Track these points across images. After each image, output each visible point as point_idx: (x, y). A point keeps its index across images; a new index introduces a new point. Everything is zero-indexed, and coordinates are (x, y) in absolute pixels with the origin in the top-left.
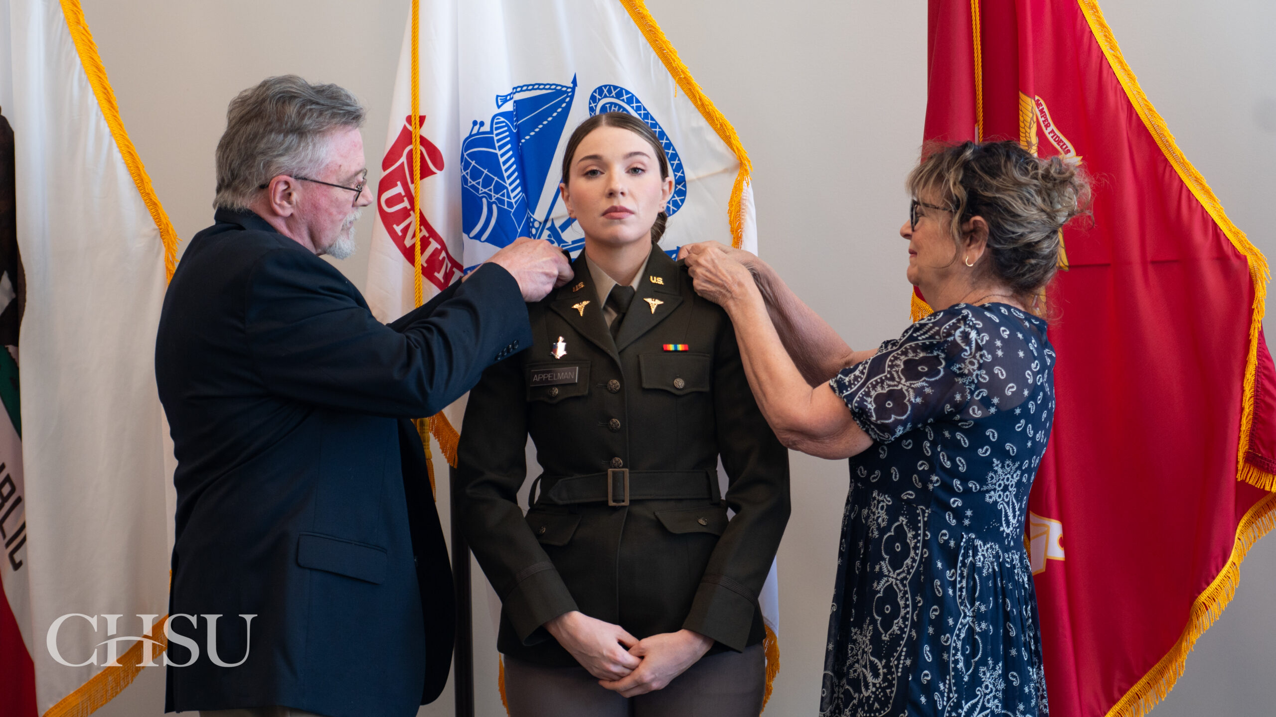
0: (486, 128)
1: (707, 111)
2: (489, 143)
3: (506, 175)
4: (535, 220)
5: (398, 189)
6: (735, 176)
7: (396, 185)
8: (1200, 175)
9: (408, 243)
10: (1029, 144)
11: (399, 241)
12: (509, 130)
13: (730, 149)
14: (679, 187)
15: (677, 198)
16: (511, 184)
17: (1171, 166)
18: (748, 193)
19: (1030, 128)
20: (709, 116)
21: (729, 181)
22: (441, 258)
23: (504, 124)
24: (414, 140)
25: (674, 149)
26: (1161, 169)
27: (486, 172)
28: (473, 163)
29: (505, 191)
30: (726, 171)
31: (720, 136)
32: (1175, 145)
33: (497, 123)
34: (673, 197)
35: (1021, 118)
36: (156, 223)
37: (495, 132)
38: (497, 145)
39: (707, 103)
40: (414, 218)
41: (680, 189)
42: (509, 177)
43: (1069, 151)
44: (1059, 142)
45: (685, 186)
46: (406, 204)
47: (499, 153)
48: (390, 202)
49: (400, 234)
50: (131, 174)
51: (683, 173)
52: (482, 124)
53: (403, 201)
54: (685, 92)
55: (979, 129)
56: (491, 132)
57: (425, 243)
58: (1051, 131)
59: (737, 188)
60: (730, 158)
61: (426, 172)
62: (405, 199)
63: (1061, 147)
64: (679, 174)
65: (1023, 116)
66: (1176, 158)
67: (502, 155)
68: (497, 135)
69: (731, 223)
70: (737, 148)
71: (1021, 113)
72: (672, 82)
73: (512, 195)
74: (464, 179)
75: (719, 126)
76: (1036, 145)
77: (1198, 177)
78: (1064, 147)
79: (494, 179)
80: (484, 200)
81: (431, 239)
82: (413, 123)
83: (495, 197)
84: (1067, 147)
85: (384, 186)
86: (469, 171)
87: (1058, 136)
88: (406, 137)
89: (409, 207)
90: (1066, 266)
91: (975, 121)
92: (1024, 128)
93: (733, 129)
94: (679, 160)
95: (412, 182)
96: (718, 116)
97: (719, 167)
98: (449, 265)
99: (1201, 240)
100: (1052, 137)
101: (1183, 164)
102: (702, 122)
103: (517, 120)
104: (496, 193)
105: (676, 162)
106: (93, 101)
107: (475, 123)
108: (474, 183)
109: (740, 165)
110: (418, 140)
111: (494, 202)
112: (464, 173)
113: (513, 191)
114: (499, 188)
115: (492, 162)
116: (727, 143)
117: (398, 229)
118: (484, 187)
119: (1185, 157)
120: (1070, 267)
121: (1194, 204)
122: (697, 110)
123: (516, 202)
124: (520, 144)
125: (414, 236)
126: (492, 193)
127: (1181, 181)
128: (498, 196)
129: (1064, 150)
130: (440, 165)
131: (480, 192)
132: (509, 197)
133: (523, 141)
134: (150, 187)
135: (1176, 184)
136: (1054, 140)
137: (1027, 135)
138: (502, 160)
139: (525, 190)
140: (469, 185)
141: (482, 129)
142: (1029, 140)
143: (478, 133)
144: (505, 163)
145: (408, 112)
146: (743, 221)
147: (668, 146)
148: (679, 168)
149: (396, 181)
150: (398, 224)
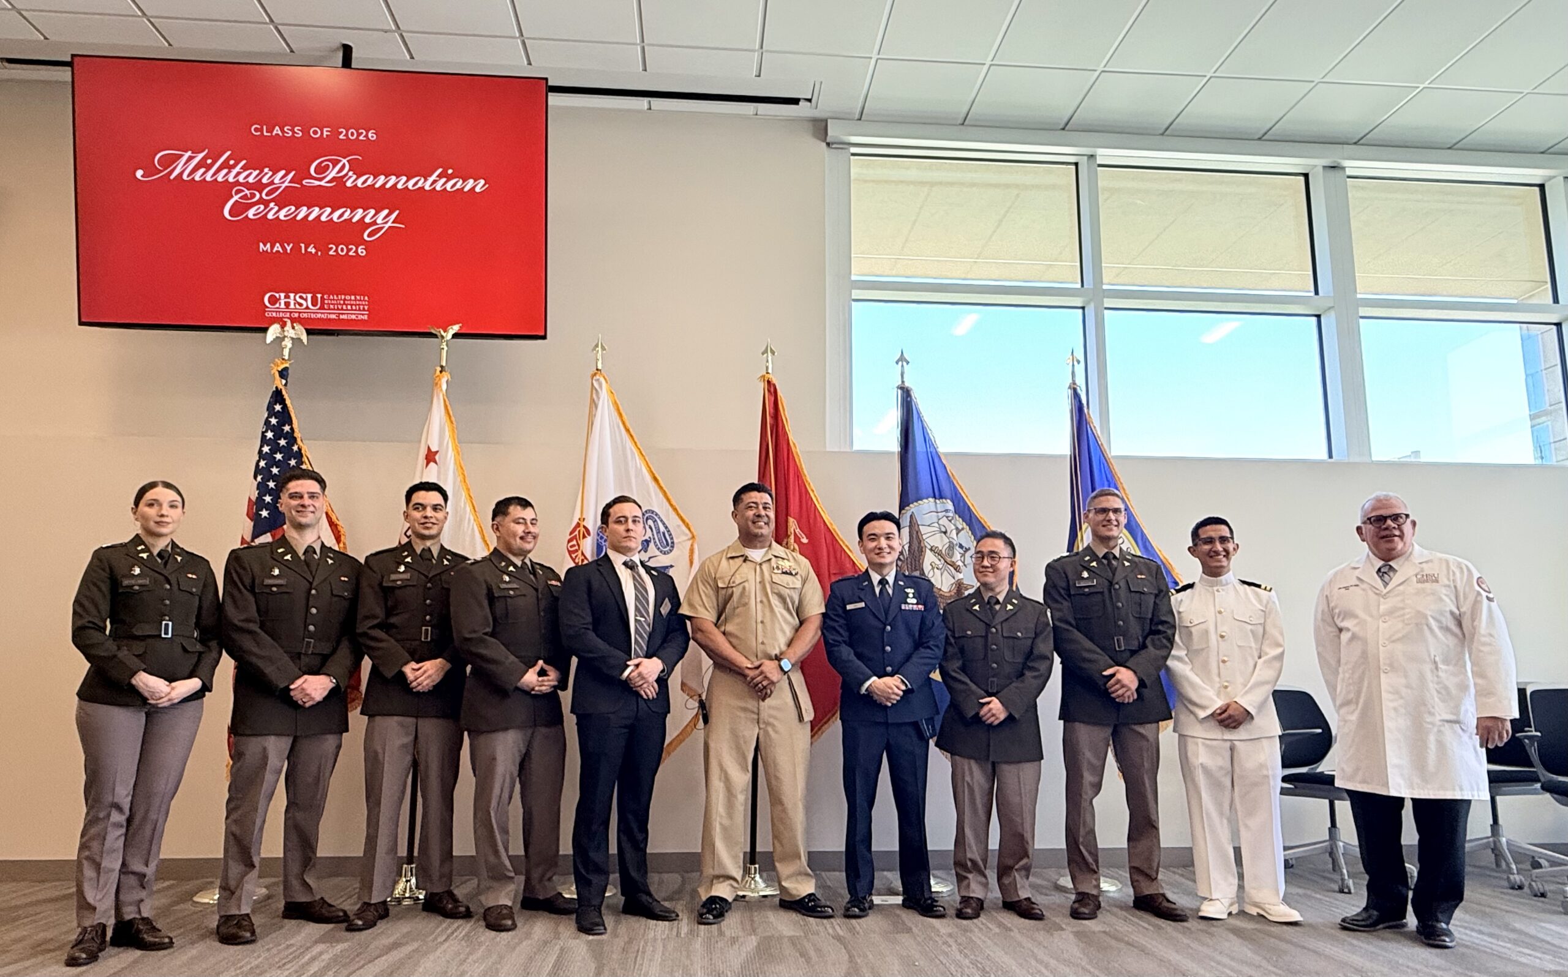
1: (683, 519)
5: (574, 542)
9: (577, 561)
11: (574, 560)
13: (690, 532)
18: (696, 546)
20: (683, 521)
21: (690, 542)
30: (688, 539)
31: (687, 528)
40: (580, 552)
43: (803, 538)
44: (800, 534)
46: (577, 547)
48: (571, 547)
53: (575, 546)
58: (798, 531)
59: (692, 545)
60: (690, 535)
61: (584, 537)
63: (801, 536)
70: (692, 532)
72: (671, 509)
82: (580, 519)
84: (803, 536)
85: (569, 541)
88: (578, 525)
95: (580, 540)
96: (686, 520)
97: (686, 538)
100: (798, 533)
102: (681, 523)
106: (468, 509)
109: (693, 537)
116: (689, 530)
117: (574, 556)
122: (679, 518)
130: (589, 534)
145: (579, 516)
146: (694, 556)
147: (669, 531)
148: (672, 538)
149: (574, 540)
150: (574, 554)
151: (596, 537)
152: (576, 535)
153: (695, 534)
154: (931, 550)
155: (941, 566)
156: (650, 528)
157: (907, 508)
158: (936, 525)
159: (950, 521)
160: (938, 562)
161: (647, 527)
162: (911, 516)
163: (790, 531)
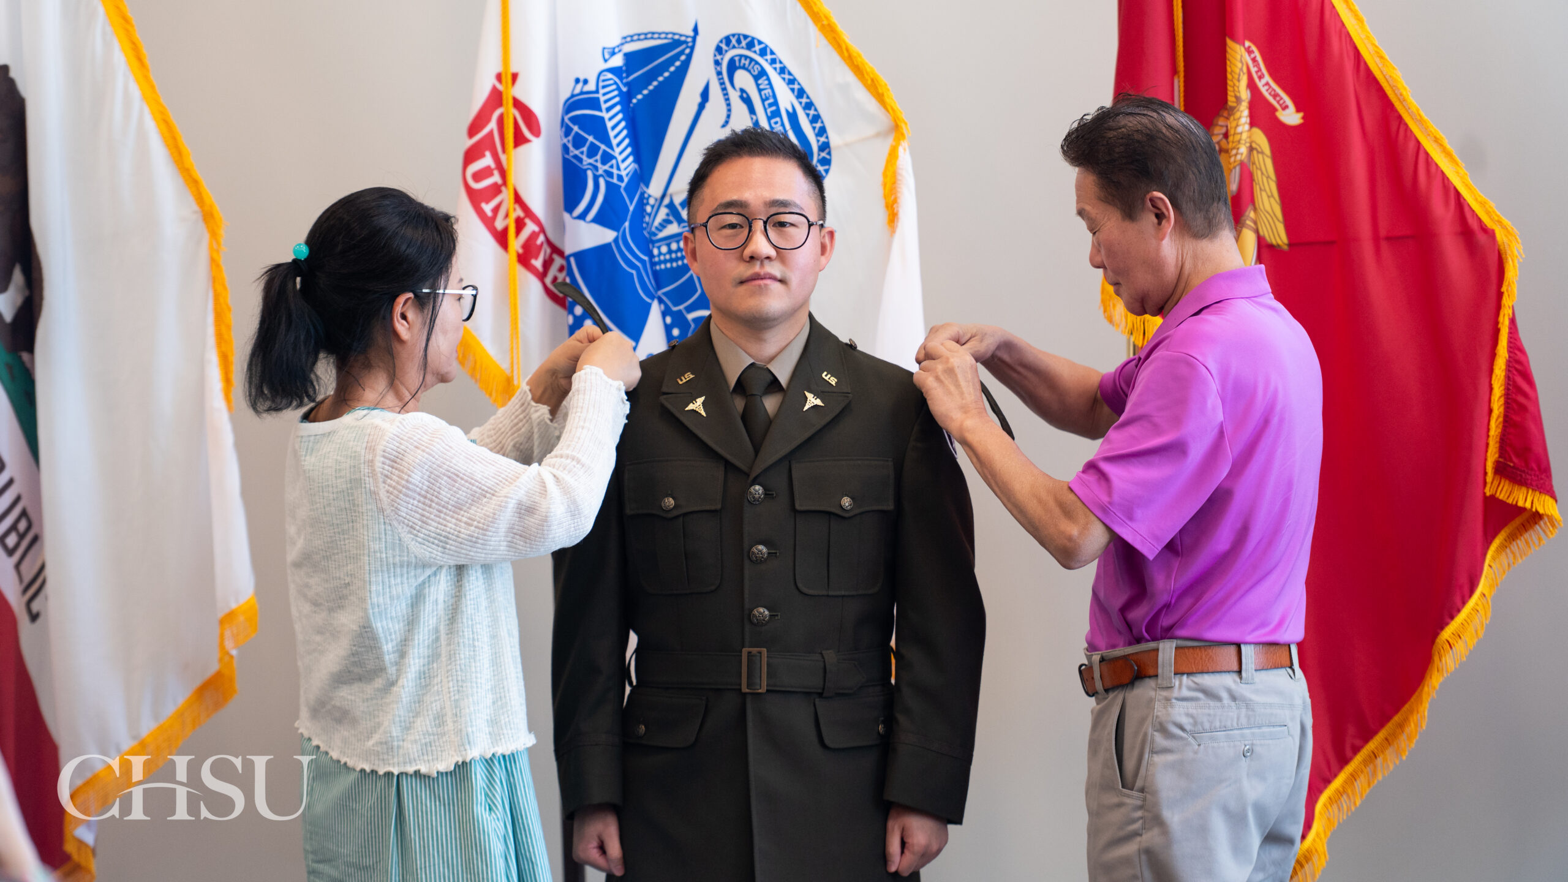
0: (591, 86)
1: (855, 63)
2: (594, 104)
3: (614, 142)
4: (650, 196)
5: (487, 161)
6: (890, 141)
7: (483, 156)
8: (1440, 135)
9: (499, 225)
10: (1238, 100)
11: (488, 222)
12: (619, 88)
13: (883, 110)
14: (823, 154)
15: (821, 168)
16: (621, 153)
17: (1406, 125)
18: (905, 159)
19: (1239, 80)
20: (858, 68)
21: (884, 146)
22: (539, 242)
23: (612, 82)
24: (504, 102)
25: (816, 110)
26: (1394, 128)
27: (591, 139)
28: (576, 128)
29: (614, 162)
30: (878, 135)
31: (871, 93)
32: (1412, 101)
33: (604, 81)
34: (816, 166)
35: (1229, 69)
36: (198, 203)
37: (602, 91)
38: (604, 106)
39: (855, 55)
40: (507, 196)
41: (824, 158)
42: (618, 145)
43: (1287, 107)
44: (1275, 96)
45: (829, 153)
46: (496, 178)
47: (606, 116)
48: (477, 176)
49: (489, 214)
50: (167, 146)
51: (827, 137)
52: (586, 81)
53: (492, 174)
54: (829, 41)
55: (1179, 81)
56: (597, 92)
57: (520, 225)
58: (1266, 83)
59: (893, 155)
60: (883, 119)
61: (520, 140)
62: (496, 173)
63: (1278, 102)
64: (823, 139)
65: (1231, 66)
66: (1411, 115)
67: (611, 119)
68: (604, 94)
69: (885, 197)
70: (892, 108)
71: (1228, 62)
72: (813, 29)
73: (622, 166)
74: (565, 149)
75: (869, 82)
76: (1247, 101)
77: (1438, 136)
78: (1281, 102)
79: (599, 148)
80: (590, 174)
81: (528, 221)
82: (504, 81)
83: (602, 168)
84: (1284, 102)
85: (471, 156)
86: (570, 138)
87: (1275, 91)
88: (496, 98)
89: (500, 180)
90: (1284, 244)
91: (1175, 72)
92: (1232, 81)
93: (886, 85)
94: (822, 122)
95: (504, 151)
96: (868, 70)
97: (870, 131)
98: (549, 251)
99: (1442, 213)
100: (1267, 90)
101: (1420, 122)
102: (850, 77)
103: (628, 77)
104: (604, 163)
105: (818, 125)
106: (120, 59)
107: (578, 81)
108: (577, 152)
109: (896, 128)
110: (511, 102)
111: (601, 176)
112: (565, 140)
113: (623, 161)
114: (607, 158)
115: (598, 127)
116: (879, 102)
117: (488, 208)
118: (590, 156)
119: (1422, 114)
120: (1290, 245)
121: (1433, 169)
122: (843, 62)
123: (627, 175)
124: (631, 105)
125: (507, 216)
126: (599, 165)
127: (1418, 143)
128: (606, 167)
129: (1281, 105)
130: (536, 132)
131: (584, 163)
132: (619, 169)
133: (634, 101)
134: (191, 160)
135: (1412, 145)
136: (1270, 94)
137: (1237, 88)
138: (609, 125)
139: (637, 160)
140: (571, 154)
141: (587, 88)
142: (1238, 94)
143: (582, 93)
144: (613, 128)
145: (498, 69)
146: (899, 195)
147: (809, 106)
148: (822, 131)
149: (485, 151)
150: (487, 202)
151: (558, 132)
152: (491, 133)
153: (902, 115)
156: (747, 100)
161: (734, 96)
163: (1234, 91)
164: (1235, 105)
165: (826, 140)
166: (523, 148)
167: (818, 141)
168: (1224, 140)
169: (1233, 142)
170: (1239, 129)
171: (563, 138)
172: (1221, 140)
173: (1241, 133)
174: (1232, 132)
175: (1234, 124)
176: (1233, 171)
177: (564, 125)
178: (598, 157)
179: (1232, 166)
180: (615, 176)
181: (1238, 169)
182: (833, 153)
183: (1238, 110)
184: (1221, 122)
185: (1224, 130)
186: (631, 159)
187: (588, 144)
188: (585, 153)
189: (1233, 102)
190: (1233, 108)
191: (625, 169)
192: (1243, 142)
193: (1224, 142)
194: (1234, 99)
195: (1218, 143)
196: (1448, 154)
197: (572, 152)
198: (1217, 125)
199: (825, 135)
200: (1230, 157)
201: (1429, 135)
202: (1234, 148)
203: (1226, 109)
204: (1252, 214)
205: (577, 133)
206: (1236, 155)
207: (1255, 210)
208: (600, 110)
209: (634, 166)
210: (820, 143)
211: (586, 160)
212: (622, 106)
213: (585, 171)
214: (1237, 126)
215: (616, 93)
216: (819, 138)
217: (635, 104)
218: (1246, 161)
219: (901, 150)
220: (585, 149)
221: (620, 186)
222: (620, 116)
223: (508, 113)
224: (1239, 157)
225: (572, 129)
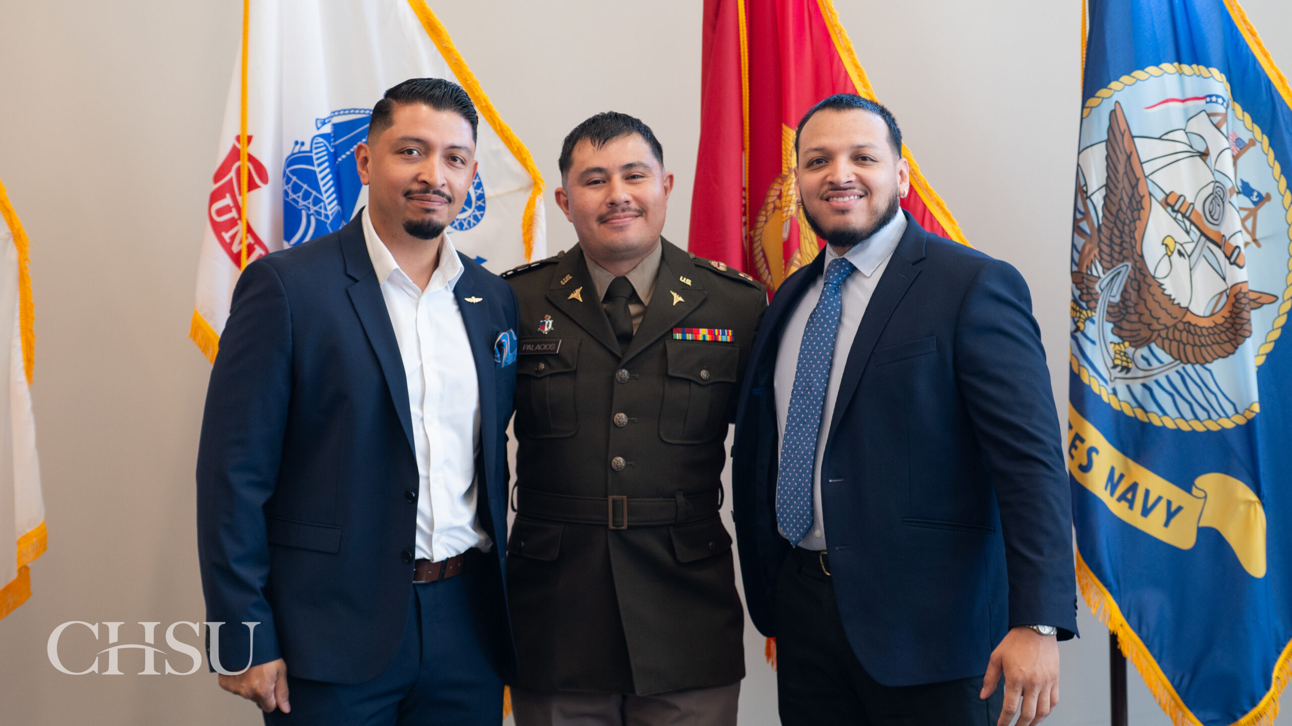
0: (307, 147)
1: (506, 135)
2: (309, 160)
3: (323, 189)
5: (227, 201)
6: (529, 194)
7: (224, 197)
8: (941, 200)
9: (235, 249)
10: (790, 170)
11: (227, 247)
12: (327, 150)
13: (526, 171)
14: (480, 203)
15: (477, 213)
16: (328, 198)
18: (540, 209)
19: (791, 156)
20: (507, 139)
21: (525, 198)
23: (322, 144)
24: (241, 157)
27: (305, 186)
28: (294, 179)
29: (322, 204)
30: (521, 189)
31: (517, 158)
33: (317, 143)
34: (474, 211)
35: (783, 147)
37: (315, 151)
38: (316, 163)
39: (505, 129)
40: (241, 227)
41: (480, 206)
42: (326, 191)
45: (484, 202)
46: (234, 214)
47: (318, 170)
48: (220, 212)
49: (228, 240)
51: (483, 190)
52: (303, 144)
53: (230, 211)
54: (486, 118)
55: (745, 156)
56: (311, 151)
57: (250, 249)
59: (531, 205)
60: (526, 178)
61: (252, 186)
62: (234, 210)
64: (479, 191)
65: (785, 146)
67: (321, 172)
68: (317, 154)
69: (524, 234)
70: (532, 170)
71: (783, 142)
73: (329, 208)
74: (286, 194)
75: (516, 149)
77: (940, 201)
79: (311, 193)
80: (304, 213)
81: (256, 246)
82: (241, 142)
83: (313, 209)
85: (215, 196)
86: (290, 185)
88: (235, 154)
89: (236, 216)
91: (743, 149)
92: (786, 156)
93: (528, 152)
94: (479, 179)
95: (240, 194)
96: (515, 140)
97: (515, 186)
101: (927, 190)
103: (335, 141)
104: (315, 204)
105: (476, 181)
107: (297, 143)
108: (295, 196)
109: (534, 184)
110: (246, 157)
111: (312, 214)
112: (286, 187)
113: (330, 203)
114: (317, 201)
115: (310, 178)
116: (522, 164)
118: (304, 199)
119: (928, 184)
121: (936, 226)
122: (496, 135)
123: (332, 214)
124: (337, 163)
125: (241, 243)
126: (311, 206)
127: (925, 206)
128: (316, 208)
130: (264, 179)
131: (300, 204)
132: (326, 209)
133: (340, 159)
135: (920, 208)
137: (789, 162)
138: (320, 176)
139: (341, 203)
140: (290, 198)
141: (303, 149)
142: (790, 166)
143: (300, 152)
144: (323, 179)
145: (238, 132)
146: (534, 234)
148: (479, 186)
149: (226, 194)
150: (227, 231)
151: (281, 180)
152: (231, 180)
154: (1166, 203)
155: (1189, 248)
157: (1102, 92)
158: (1180, 136)
159: (1217, 127)
160: (1182, 237)
162: (1113, 113)
163: (787, 163)
164: (787, 174)
165: (482, 192)
166: (255, 192)
167: (476, 193)
168: (778, 200)
169: (786, 202)
170: (791, 192)
171: (284, 185)
172: (775, 200)
173: (792, 195)
174: (785, 194)
175: (786, 188)
176: (785, 223)
177: (286, 175)
178: (311, 200)
179: (784, 220)
180: (323, 215)
181: (789, 222)
182: (487, 202)
183: (790, 178)
184: (776, 186)
185: (778, 193)
186: (335, 202)
187: (303, 190)
188: (300, 197)
189: (786, 172)
190: (786, 177)
191: (331, 210)
192: (793, 202)
193: (778, 202)
194: (787, 170)
195: (773, 202)
196: (947, 215)
197: (291, 196)
198: (773, 189)
199: (481, 188)
200: (783, 213)
201: (933, 200)
202: (786, 206)
203: (781, 177)
204: (798, 256)
205: (295, 182)
206: (787, 211)
207: (800, 252)
208: (313, 165)
209: (337, 208)
210: (477, 194)
211: (302, 203)
212: (330, 163)
213: (301, 210)
214: (789, 189)
215: (325, 153)
216: (477, 191)
217: (340, 162)
218: (795, 216)
219: (537, 200)
220: (301, 194)
221: (327, 223)
222: (328, 170)
223: (243, 165)
224: (789, 213)
225: (291, 179)
